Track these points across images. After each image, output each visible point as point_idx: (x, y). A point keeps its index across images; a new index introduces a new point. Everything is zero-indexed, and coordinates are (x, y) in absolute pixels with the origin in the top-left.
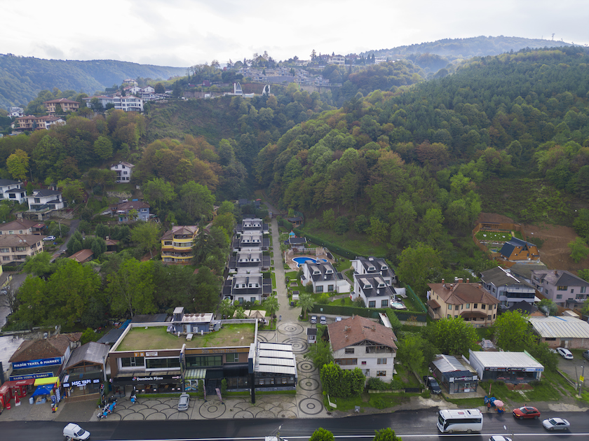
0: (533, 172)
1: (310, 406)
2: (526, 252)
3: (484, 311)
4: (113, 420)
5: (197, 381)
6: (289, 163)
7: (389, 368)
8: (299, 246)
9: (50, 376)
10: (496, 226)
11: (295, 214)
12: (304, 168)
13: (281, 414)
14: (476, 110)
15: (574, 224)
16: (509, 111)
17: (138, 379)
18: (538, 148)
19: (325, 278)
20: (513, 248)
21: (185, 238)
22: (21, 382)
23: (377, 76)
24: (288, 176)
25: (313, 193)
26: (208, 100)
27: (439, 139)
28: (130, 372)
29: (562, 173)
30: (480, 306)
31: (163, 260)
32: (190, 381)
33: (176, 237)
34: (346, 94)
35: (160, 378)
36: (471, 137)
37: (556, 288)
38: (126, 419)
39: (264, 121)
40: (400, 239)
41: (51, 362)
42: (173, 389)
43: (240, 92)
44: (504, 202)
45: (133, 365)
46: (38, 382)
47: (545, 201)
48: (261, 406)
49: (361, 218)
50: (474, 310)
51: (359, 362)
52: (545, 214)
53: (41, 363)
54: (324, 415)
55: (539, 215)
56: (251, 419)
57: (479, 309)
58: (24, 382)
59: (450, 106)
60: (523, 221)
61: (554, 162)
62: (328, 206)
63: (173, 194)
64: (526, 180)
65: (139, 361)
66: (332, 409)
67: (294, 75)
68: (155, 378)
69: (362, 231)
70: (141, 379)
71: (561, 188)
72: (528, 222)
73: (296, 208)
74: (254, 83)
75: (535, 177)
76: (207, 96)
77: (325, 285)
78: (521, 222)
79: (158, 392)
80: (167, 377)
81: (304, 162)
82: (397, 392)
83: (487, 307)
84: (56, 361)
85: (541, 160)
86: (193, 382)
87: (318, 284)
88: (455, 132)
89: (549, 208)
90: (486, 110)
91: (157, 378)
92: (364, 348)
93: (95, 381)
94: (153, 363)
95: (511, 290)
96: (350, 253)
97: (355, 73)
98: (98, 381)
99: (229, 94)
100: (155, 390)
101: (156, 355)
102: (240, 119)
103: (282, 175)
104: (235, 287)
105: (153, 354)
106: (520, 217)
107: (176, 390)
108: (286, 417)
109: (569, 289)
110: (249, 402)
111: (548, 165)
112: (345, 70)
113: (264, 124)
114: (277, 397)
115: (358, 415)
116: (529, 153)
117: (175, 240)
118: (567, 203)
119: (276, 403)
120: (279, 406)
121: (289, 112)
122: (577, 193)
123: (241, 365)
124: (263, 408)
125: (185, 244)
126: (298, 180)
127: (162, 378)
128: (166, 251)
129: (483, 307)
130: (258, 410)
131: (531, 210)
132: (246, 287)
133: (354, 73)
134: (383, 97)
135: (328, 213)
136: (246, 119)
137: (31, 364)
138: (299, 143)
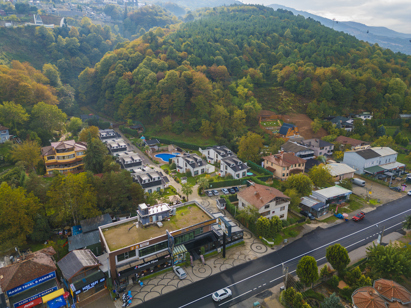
0: (275, 83)
1: (259, 248)
2: (293, 131)
3: (300, 168)
4: (137, 304)
5: (182, 254)
6: (119, 83)
7: (285, 212)
8: (154, 146)
9: (55, 290)
10: (269, 118)
11: (134, 123)
12: (133, 86)
13: (247, 258)
14: (232, 44)
15: (307, 112)
16: (250, 44)
17: (139, 267)
18: (273, 69)
19: (199, 164)
20: (288, 129)
21: (67, 151)
22: (29, 305)
23: (149, 16)
24: (118, 94)
25: (149, 106)
26: (11, 29)
27: (218, 63)
28: (126, 264)
29: (294, 83)
30: (297, 165)
31: (48, 173)
32: (177, 256)
33: (58, 151)
34: (128, 29)
35: (156, 261)
36: (236, 62)
37: (319, 148)
38: (146, 300)
39: (73, 48)
40: (223, 132)
41: (45, 278)
42: (165, 266)
43: (40, 23)
44: (267, 103)
45: (127, 258)
46: (46, 299)
47: (288, 100)
48: (230, 257)
49: (193, 120)
50: (295, 168)
51: (271, 212)
52: (291, 108)
53: (36, 282)
54: (270, 251)
55: (287, 109)
56: (232, 268)
57: (297, 167)
58: (32, 303)
59: (216, 41)
60: (281, 113)
61: (288, 76)
62: (166, 114)
63: (27, 115)
64: (273, 88)
65: (132, 253)
66: (271, 246)
67: (81, 11)
68: (152, 262)
69: (196, 130)
70: (141, 266)
71: (293, 92)
72: (283, 113)
73: (133, 117)
74: (48, 16)
75: (276, 86)
76: (8, 25)
77: (199, 169)
78: (280, 113)
79: (154, 272)
80: (161, 258)
81: (131, 82)
82: (294, 225)
83: (301, 165)
84: (50, 276)
85: (279, 75)
86: (180, 256)
87: (196, 169)
88: (226, 59)
89: (292, 104)
90: (237, 44)
91: (153, 262)
92: (274, 203)
93: (101, 281)
94: (144, 252)
95: (303, 153)
96: (194, 146)
97: (132, 13)
98: (104, 279)
99: (31, 24)
100: (152, 271)
101: (148, 244)
102: (50, 46)
103: (113, 93)
104: (143, 183)
105: (145, 244)
106: (278, 111)
107: (168, 266)
108: (252, 259)
109: (325, 148)
110: (221, 258)
111: (284, 78)
112: (122, 10)
113: (73, 51)
114: (235, 249)
115: (287, 244)
116: (268, 71)
117: (58, 155)
118: (299, 100)
119: (238, 253)
120: (241, 254)
121: (91, 42)
122: (304, 94)
123: (207, 234)
124: (233, 258)
125: (69, 157)
126: (130, 96)
127: (157, 260)
128: (50, 165)
129: (299, 166)
130: (231, 261)
131: (283, 106)
132: (151, 181)
133: (130, 13)
134: (164, 33)
135: (167, 119)
136: (56, 47)
137: (26, 286)
138: (121, 67)
